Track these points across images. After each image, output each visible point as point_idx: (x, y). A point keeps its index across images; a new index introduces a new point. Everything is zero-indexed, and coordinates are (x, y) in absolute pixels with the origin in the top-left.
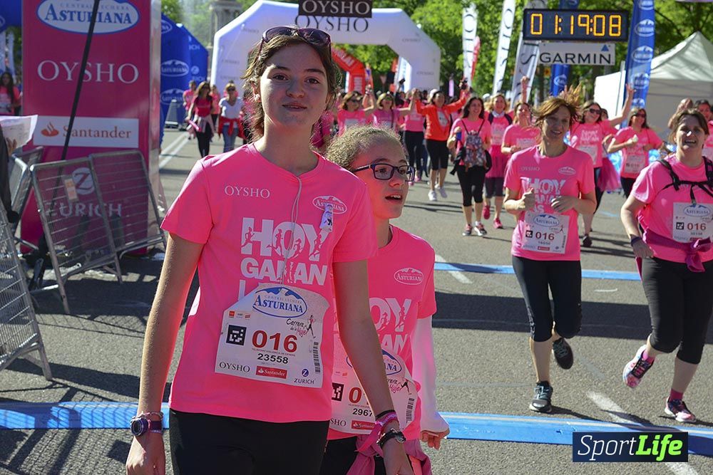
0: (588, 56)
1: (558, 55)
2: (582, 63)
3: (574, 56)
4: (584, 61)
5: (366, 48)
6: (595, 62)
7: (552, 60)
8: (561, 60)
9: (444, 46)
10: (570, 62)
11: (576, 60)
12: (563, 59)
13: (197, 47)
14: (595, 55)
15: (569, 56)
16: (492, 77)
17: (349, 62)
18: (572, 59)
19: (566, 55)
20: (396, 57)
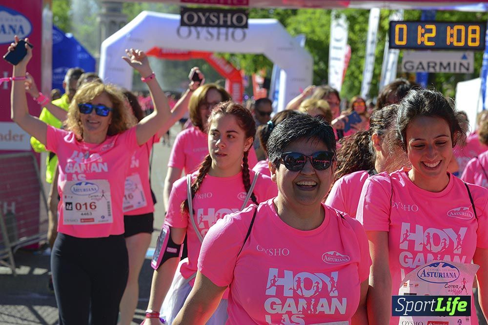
0: (449, 64)
1: (421, 63)
2: (443, 71)
3: (436, 64)
4: (445, 68)
5: (244, 57)
6: (455, 69)
7: (415, 67)
8: (423, 68)
9: (318, 54)
10: (432, 70)
11: (437, 68)
12: (425, 66)
13: (86, 56)
14: (455, 64)
15: (432, 65)
16: (360, 83)
17: (227, 69)
18: (434, 67)
19: (429, 63)
20: (271, 65)
